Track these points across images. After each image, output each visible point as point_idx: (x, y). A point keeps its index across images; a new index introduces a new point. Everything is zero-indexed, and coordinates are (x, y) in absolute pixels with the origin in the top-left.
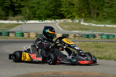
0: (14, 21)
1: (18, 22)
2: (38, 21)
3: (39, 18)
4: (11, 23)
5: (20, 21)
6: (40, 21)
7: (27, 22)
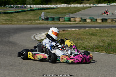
0: (87, 5)
1: (90, 5)
2: (106, 4)
3: (108, 2)
4: (84, 6)
5: (91, 5)
6: (108, 4)
7: (97, 5)
